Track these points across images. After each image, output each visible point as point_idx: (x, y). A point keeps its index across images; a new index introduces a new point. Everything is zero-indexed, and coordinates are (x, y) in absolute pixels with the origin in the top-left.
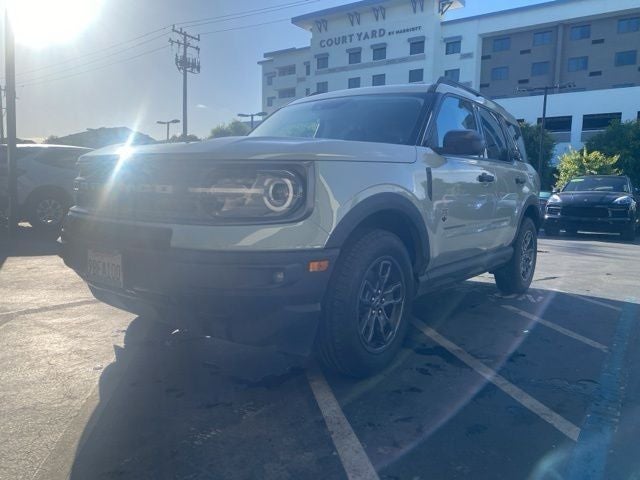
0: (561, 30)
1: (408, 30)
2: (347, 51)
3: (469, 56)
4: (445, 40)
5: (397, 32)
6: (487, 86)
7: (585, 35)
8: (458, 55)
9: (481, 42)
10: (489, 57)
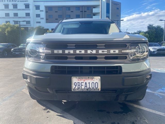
0: (64, 7)
1: (24, 1)
2: (4, 4)
3: (42, 11)
4: (35, 6)
5: (20, 1)
6: (48, 19)
7: (69, 10)
8: (39, 10)
9: (45, 8)
10: (47, 12)
